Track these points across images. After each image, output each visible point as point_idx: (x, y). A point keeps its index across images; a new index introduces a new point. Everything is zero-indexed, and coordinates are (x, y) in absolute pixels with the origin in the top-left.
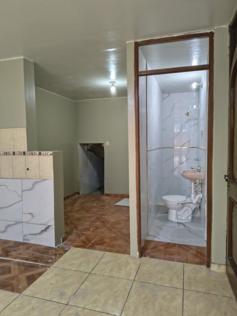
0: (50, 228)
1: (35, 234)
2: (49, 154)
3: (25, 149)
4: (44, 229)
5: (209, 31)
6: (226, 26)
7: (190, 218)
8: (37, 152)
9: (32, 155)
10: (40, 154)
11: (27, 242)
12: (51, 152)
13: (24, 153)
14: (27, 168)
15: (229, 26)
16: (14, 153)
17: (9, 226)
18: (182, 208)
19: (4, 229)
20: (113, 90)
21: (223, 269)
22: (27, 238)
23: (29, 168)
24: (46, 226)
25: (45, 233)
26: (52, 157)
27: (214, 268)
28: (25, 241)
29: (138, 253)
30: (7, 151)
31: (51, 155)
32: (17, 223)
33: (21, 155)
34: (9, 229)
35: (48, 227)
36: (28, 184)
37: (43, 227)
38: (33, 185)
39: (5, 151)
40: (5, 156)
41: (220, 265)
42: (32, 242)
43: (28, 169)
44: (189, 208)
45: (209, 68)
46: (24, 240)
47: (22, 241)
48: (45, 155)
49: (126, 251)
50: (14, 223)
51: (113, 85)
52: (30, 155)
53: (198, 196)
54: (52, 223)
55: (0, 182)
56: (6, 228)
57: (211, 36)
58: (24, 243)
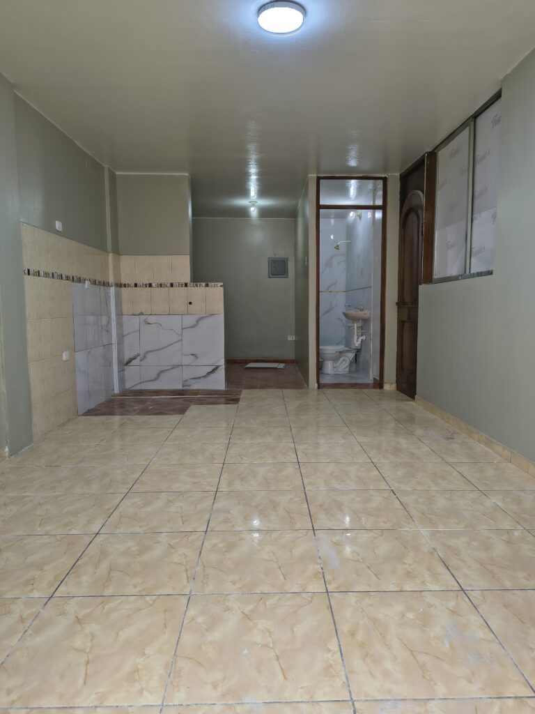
0: (219, 369)
1: (199, 378)
2: (219, 285)
3: (188, 280)
4: (210, 371)
5: (383, 176)
6: (398, 174)
7: (347, 370)
8: (204, 284)
9: (197, 286)
10: (207, 285)
11: (188, 388)
12: (222, 284)
13: (186, 285)
14: (189, 301)
15: (400, 175)
16: (172, 285)
17: (162, 372)
18: (339, 358)
19: (156, 376)
20: (254, 211)
21: (394, 386)
22: (187, 383)
23: (192, 302)
24: (214, 367)
25: (212, 375)
26: (222, 289)
27: (387, 387)
28: (185, 388)
29: (316, 385)
30: (162, 282)
31: (221, 286)
32: (174, 367)
33: (182, 286)
34: (162, 376)
35: (217, 367)
36: (190, 320)
37: (210, 369)
38: (198, 321)
39: (159, 282)
40: (160, 289)
41: (392, 383)
42: (194, 387)
43: (190, 303)
44: (346, 358)
45: (383, 208)
46: (183, 386)
47: (181, 388)
48: (214, 287)
50: (170, 367)
51: (253, 205)
52: (194, 287)
53: (361, 338)
54: (222, 362)
55: (151, 319)
56: (158, 375)
57: (385, 180)
58: (183, 390)
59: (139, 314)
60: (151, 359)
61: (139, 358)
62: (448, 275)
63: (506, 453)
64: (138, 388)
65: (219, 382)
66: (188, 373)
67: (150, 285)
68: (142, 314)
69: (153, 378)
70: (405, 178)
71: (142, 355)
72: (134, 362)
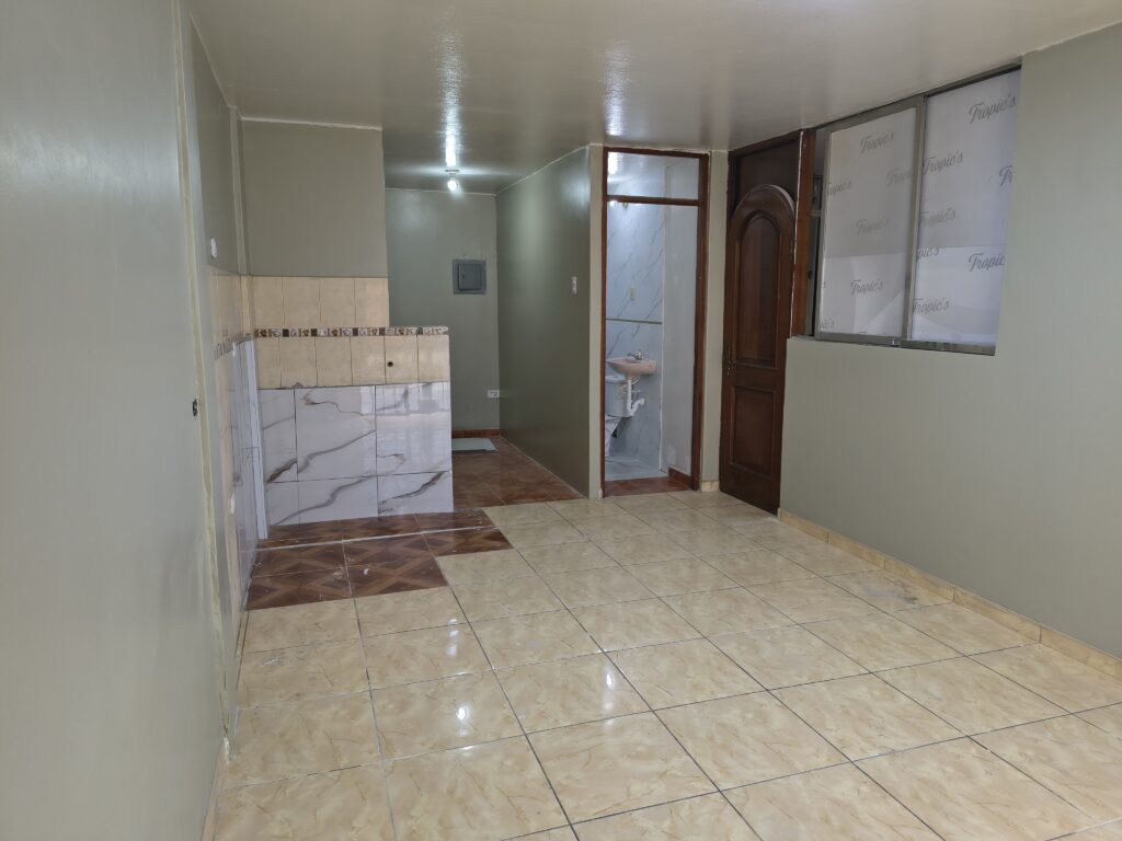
0: (442, 477)
1: (408, 495)
2: (441, 332)
3: (386, 324)
4: (428, 481)
5: (703, 152)
6: (725, 152)
8: (414, 329)
9: (402, 334)
10: (420, 332)
11: (388, 514)
12: (447, 329)
13: (382, 332)
14: (388, 360)
15: (730, 154)
16: (356, 332)
17: (341, 489)
19: (328, 497)
22: (387, 506)
23: (394, 362)
24: (433, 475)
25: (431, 488)
26: (447, 337)
27: (705, 487)
28: (382, 515)
29: (600, 491)
30: (337, 326)
31: (445, 333)
32: (362, 479)
33: (375, 334)
34: (339, 496)
35: (439, 475)
37: (428, 478)
38: (403, 396)
39: (332, 327)
40: (332, 339)
42: (402, 511)
43: (390, 364)
45: (700, 204)
46: (380, 512)
47: (375, 514)
48: (433, 334)
49: (584, 489)
50: (355, 480)
51: (453, 176)
52: (396, 334)
53: (636, 403)
54: (448, 466)
55: (316, 395)
56: (333, 495)
57: (704, 160)
58: (380, 519)
59: (294, 388)
60: (319, 467)
61: (294, 467)
62: (856, 331)
63: (1029, 627)
64: (295, 521)
65: (442, 500)
66: (390, 489)
67: (314, 333)
68: (298, 386)
69: (324, 501)
70: (737, 159)
71: (301, 462)
72: (285, 476)
